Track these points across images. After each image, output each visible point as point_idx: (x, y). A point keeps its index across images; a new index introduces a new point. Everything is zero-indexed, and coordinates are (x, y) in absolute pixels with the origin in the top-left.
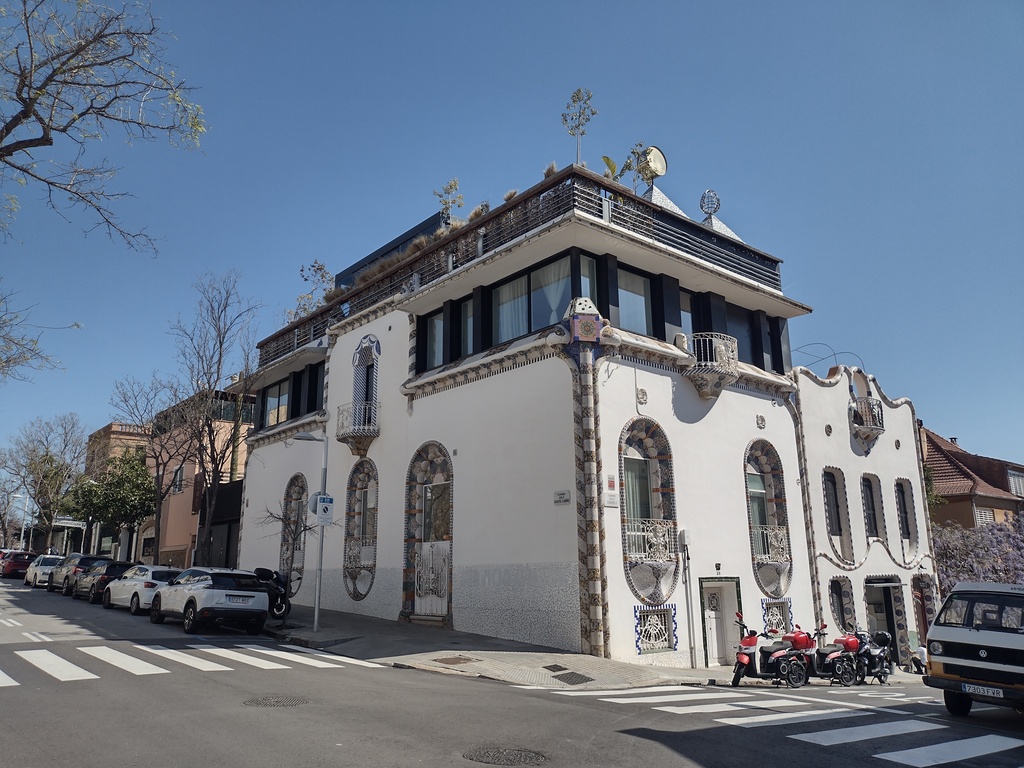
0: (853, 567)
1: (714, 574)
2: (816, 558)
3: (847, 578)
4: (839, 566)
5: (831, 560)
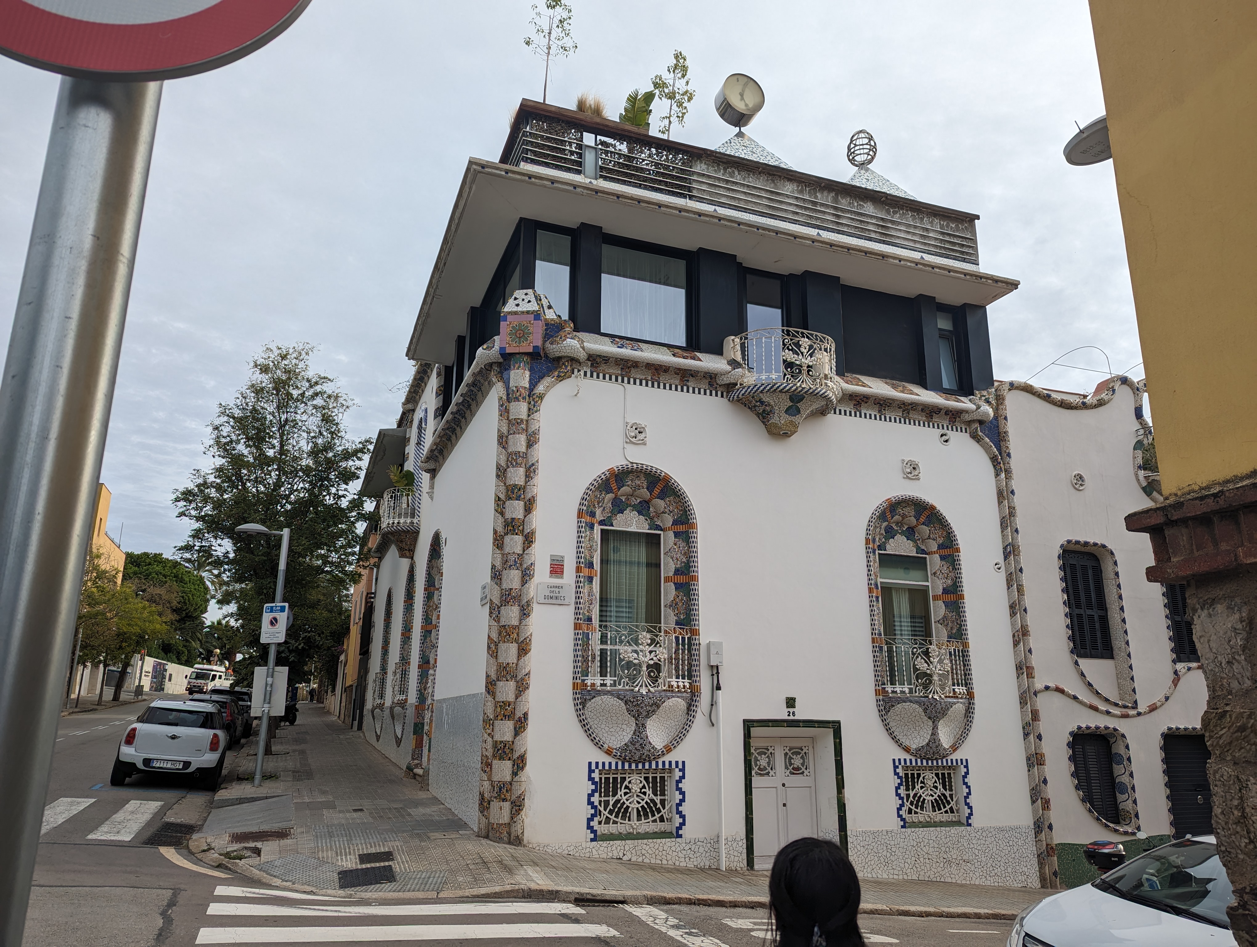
0: (1132, 712)
1: (782, 714)
2: (1035, 694)
3: (1115, 730)
4: (1095, 709)
5: (1075, 698)
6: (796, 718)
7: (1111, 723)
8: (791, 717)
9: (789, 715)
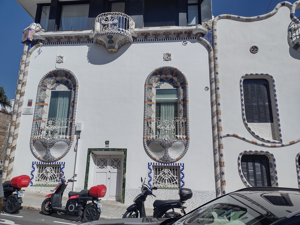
0: (278, 145)
2: (221, 137)
3: (267, 152)
4: (256, 144)
5: (244, 139)
6: (108, 148)
7: (265, 149)
8: (107, 148)
9: (106, 147)
